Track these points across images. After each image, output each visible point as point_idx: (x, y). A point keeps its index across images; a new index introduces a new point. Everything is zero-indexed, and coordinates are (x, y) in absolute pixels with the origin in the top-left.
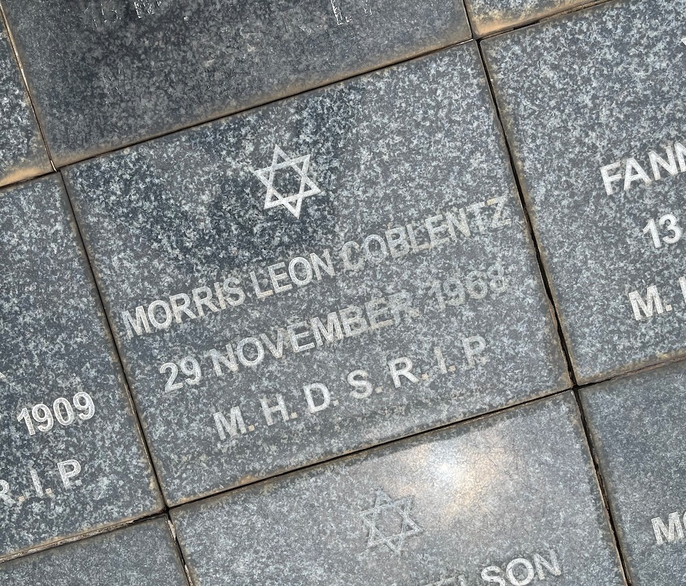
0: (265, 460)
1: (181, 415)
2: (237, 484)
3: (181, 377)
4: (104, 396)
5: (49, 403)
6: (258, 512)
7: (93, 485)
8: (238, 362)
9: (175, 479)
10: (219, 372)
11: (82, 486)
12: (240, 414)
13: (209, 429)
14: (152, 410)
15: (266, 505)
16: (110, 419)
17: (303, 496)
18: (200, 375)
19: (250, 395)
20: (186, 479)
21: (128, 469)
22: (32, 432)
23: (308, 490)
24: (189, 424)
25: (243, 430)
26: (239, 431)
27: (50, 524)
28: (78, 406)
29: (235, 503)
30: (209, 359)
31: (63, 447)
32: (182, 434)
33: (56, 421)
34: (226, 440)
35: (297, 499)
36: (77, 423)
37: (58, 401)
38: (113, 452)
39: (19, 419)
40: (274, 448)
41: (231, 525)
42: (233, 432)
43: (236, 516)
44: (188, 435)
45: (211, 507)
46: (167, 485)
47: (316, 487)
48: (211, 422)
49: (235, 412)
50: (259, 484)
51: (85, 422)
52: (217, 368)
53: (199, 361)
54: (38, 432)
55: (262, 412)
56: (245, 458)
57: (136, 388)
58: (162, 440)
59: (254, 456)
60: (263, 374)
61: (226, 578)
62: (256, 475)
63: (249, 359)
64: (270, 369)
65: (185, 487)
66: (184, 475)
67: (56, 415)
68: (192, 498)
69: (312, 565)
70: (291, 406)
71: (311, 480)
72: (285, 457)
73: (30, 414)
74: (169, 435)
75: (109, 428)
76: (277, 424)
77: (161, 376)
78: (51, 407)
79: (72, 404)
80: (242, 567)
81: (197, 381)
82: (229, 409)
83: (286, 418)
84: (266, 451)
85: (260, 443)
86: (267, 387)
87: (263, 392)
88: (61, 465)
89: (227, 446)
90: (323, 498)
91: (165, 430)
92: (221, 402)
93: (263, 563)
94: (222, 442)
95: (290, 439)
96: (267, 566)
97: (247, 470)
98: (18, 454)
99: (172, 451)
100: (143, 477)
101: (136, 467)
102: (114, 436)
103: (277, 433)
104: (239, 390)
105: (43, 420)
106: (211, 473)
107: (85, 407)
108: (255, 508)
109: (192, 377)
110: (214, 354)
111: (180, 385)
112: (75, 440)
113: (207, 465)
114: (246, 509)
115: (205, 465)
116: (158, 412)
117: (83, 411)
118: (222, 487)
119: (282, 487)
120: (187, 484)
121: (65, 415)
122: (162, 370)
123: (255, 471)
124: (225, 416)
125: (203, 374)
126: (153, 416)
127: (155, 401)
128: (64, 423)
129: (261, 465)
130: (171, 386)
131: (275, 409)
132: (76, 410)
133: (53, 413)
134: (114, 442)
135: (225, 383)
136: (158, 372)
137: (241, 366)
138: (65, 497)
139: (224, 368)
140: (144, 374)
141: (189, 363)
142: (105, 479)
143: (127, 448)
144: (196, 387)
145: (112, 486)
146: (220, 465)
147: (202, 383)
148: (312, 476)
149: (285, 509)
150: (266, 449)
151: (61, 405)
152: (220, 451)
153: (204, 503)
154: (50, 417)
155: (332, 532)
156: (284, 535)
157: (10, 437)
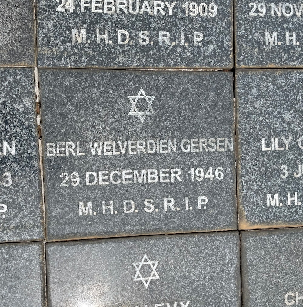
0: (281, 59)
1: (253, 28)
2: (267, 66)
3: (257, 11)
4: (222, 8)
5: (198, 4)
6: (272, 82)
7: (206, 48)
8: (282, 12)
9: (242, 56)
10: (273, 15)
11: (201, 46)
12: (276, 35)
13: (262, 38)
14: (241, 21)
15: (276, 80)
16: (222, 20)
17: (292, 81)
18: (265, 13)
19: (283, 29)
20: (247, 57)
21: (223, 45)
22: (187, 14)
23: (295, 78)
24: (255, 33)
25: (276, 44)
26: (274, 43)
27: (182, 59)
28: (210, 9)
29: (264, 75)
30: (270, 7)
31: (198, 25)
32: (250, 37)
33: (199, 13)
34: (268, 45)
35: (290, 81)
36: (207, 17)
37: (202, 4)
38: (219, 35)
39: (183, 6)
40: (286, 55)
41: (259, 84)
42: (272, 43)
43: (263, 81)
44: (253, 38)
45: (253, 74)
46: (238, 57)
47: (298, 78)
48: (264, 35)
49: (275, 34)
50: (276, 70)
51: (211, 18)
52: (273, 12)
53: (266, 6)
54: (190, 15)
55: (286, 38)
56: (273, 56)
57: (237, 9)
58: (241, 37)
59: (277, 56)
60: (290, 21)
61: (251, 108)
62: (276, 65)
63: (286, 13)
64: (294, 20)
65: (245, 61)
66: (246, 55)
67: (200, 10)
68: (247, 67)
69: (287, 113)
70: (298, 39)
71: (297, 75)
72: (290, 61)
73: (189, 6)
74: (245, 35)
75: (220, 24)
76: (290, 45)
77: (249, 8)
78: (198, 6)
79: (208, 7)
80: (258, 105)
81: (262, 15)
82: (273, 32)
83: (295, 44)
84: (283, 56)
85: (281, 51)
86: (290, 28)
87: (288, 29)
88: (195, 34)
89: (268, 48)
90: (300, 84)
91: (244, 32)
92: (270, 28)
93: (267, 106)
94: (266, 46)
95: (294, 53)
96: (269, 108)
97: (273, 61)
98: (178, 22)
99: (244, 43)
100: (229, 51)
101: (227, 45)
102: (221, 28)
103: (289, 49)
104: (279, 25)
105: (193, 10)
106: (258, 58)
107: (213, 11)
108: (271, 80)
109: (262, 12)
110: (273, 6)
111: (256, 15)
112: (204, 24)
113: (257, 54)
114: (268, 79)
115: (256, 54)
116: (243, 23)
117: (212, 13)
118: (260, 65)
119: (285, 74)
120: (246, 60)
121: (203, 12)
122: (250, 5)
123: (276, 63)
124: (270, 34)
125: (266, 13)
126: (241, 24)
127: (243, 18)
128: (202, 15)
129: (279, 61)
130: (252, 14)
131: (291, 38)
132: (209, 11)
133: (199, 9)
134: (221, 31)
135: (274, 20)
136: (248, 5)
137: (282, 14)
138: (193, 49)
139: (276, 13)
140: (242, 4)
141: (262, 6)
142: (212, 46)
143: (226, 35)
144: (262, 17)
145: (214, 51)
146: (262, 56)
147: (265, 17)
148: (298, 73)
149: (283, 84)
150: (283, 55)
151: (203, 6)
152: (264, 49)
153: (251, 71)
154: (197, 10)
155: (300, 100)
156: (279, 96)
157: (177, 13)
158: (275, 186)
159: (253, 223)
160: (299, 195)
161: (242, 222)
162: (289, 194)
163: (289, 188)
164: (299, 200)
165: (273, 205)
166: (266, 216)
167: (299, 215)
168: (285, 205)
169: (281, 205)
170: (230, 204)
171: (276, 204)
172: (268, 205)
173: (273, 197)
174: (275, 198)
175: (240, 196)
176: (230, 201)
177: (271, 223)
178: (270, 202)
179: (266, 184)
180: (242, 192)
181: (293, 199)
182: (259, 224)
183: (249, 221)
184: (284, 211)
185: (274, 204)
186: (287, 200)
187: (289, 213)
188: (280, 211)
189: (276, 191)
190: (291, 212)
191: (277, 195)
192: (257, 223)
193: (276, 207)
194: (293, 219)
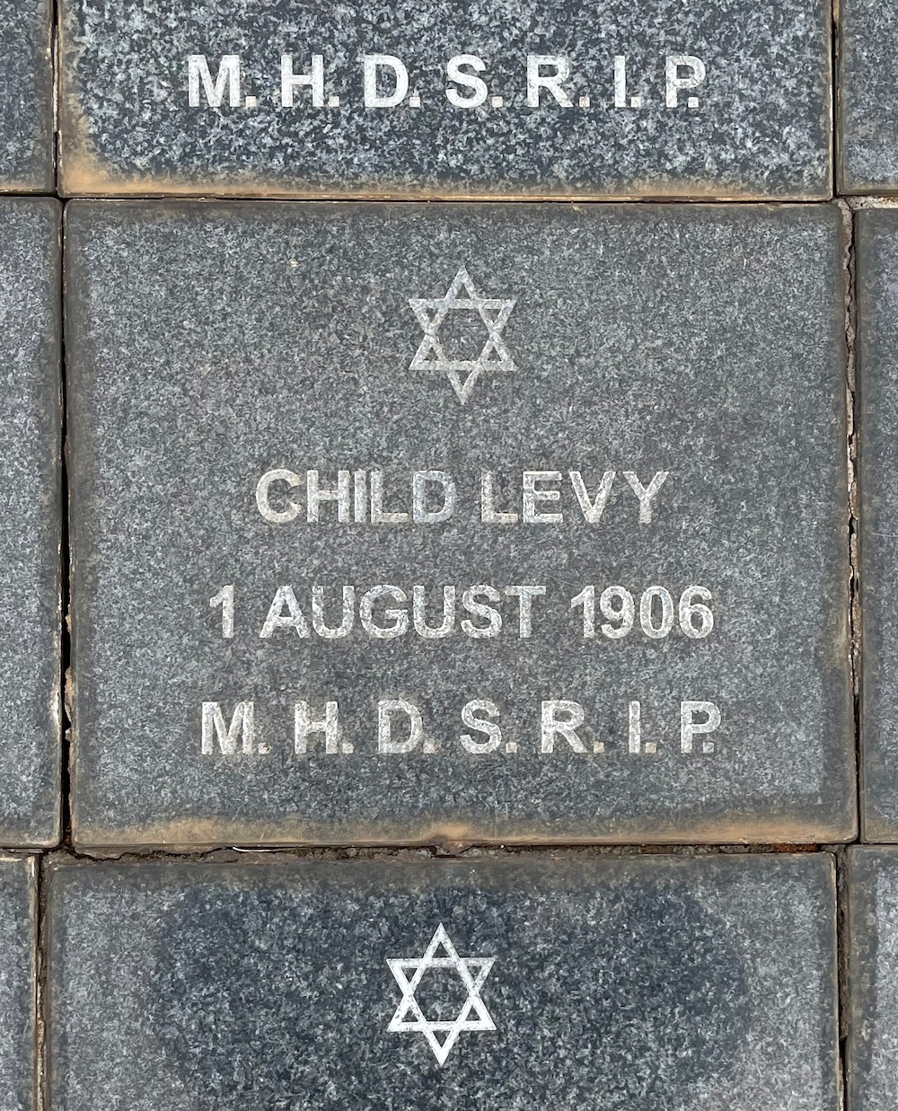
158: (225, 23)
159: (124, 171)
160: (333, 67)
161: (77, 165)
162: (286, 62)
163: (288, 34)
164: (330, 85)
165: (214, 100)
166: (184, 145)
167: (329, 150)
168: (268, 102)
169: (252, 102)
170: (22, 83)
171: (226, 97)
172: (194, 101)
173: (214, 69)
174: (222, 73)
175: (70, 57)
176: (23, 72)
177: (205, 176)
178: (201, 87)
179: (183, 14)
180: (76, 39)
181: (303, 80)
182: (149, 176)
183: (107, 159)
184: (264, 130)
185: (220, 96)
186: (279, 84)
187: (286, 140)
188: (246, 126)
189: (231, 46)
190: (296, 134)
191: (231, 63)
192: (143, 173)
193: (225, 109)
194: (302, 165)
